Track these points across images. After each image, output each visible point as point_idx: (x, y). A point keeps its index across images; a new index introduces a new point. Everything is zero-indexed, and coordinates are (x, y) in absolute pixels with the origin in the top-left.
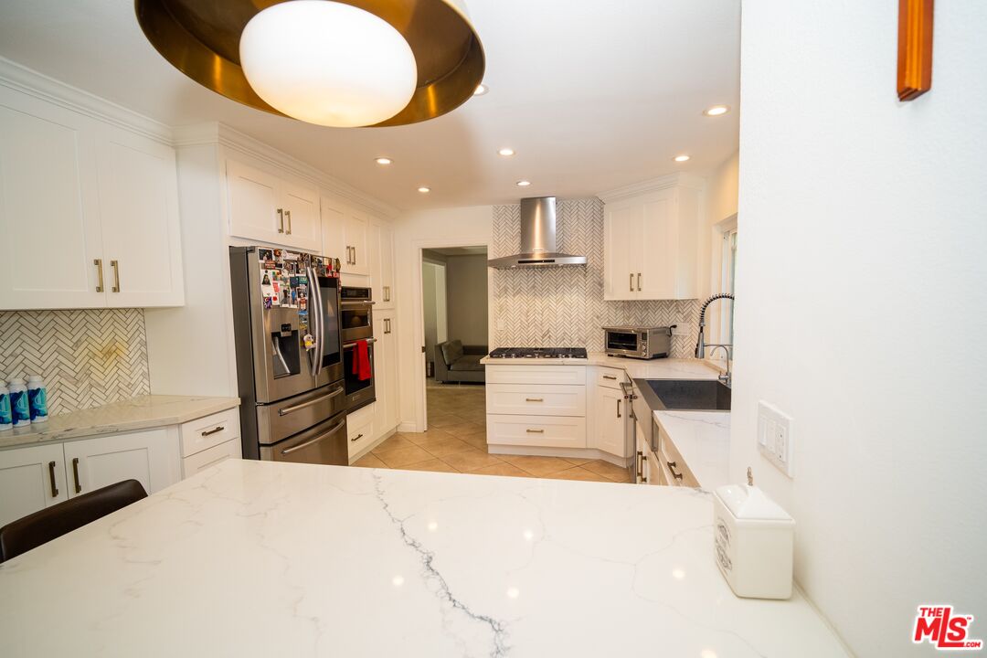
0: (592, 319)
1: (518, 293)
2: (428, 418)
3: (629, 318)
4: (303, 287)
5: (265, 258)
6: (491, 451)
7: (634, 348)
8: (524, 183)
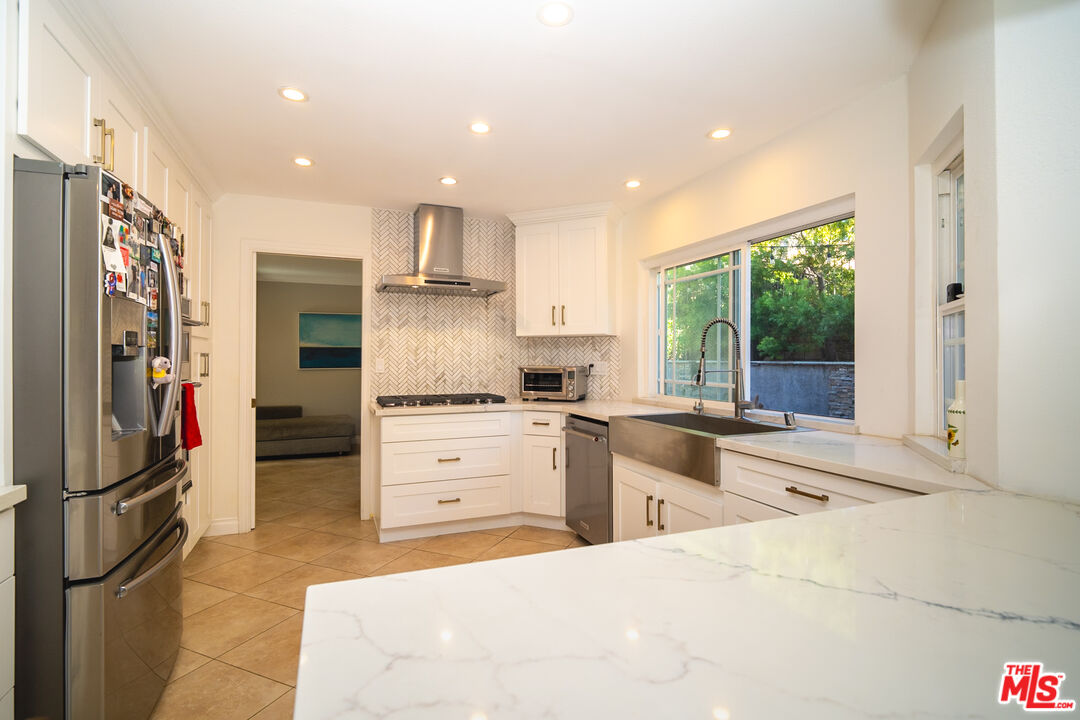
0: (495, 360)
1: (404, 324)
2: (256, 510)
3: (535, 358)
4: (154, 267)
5: (110, 193)
6: (384, 538)
7: (559, 389)
8: (449, 181)
